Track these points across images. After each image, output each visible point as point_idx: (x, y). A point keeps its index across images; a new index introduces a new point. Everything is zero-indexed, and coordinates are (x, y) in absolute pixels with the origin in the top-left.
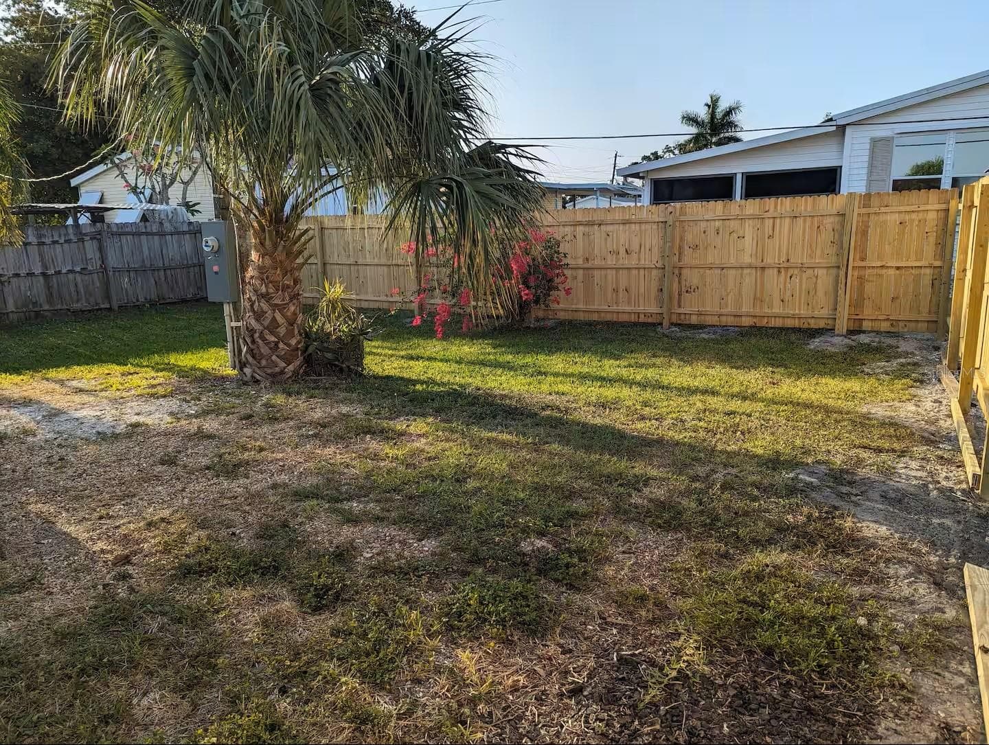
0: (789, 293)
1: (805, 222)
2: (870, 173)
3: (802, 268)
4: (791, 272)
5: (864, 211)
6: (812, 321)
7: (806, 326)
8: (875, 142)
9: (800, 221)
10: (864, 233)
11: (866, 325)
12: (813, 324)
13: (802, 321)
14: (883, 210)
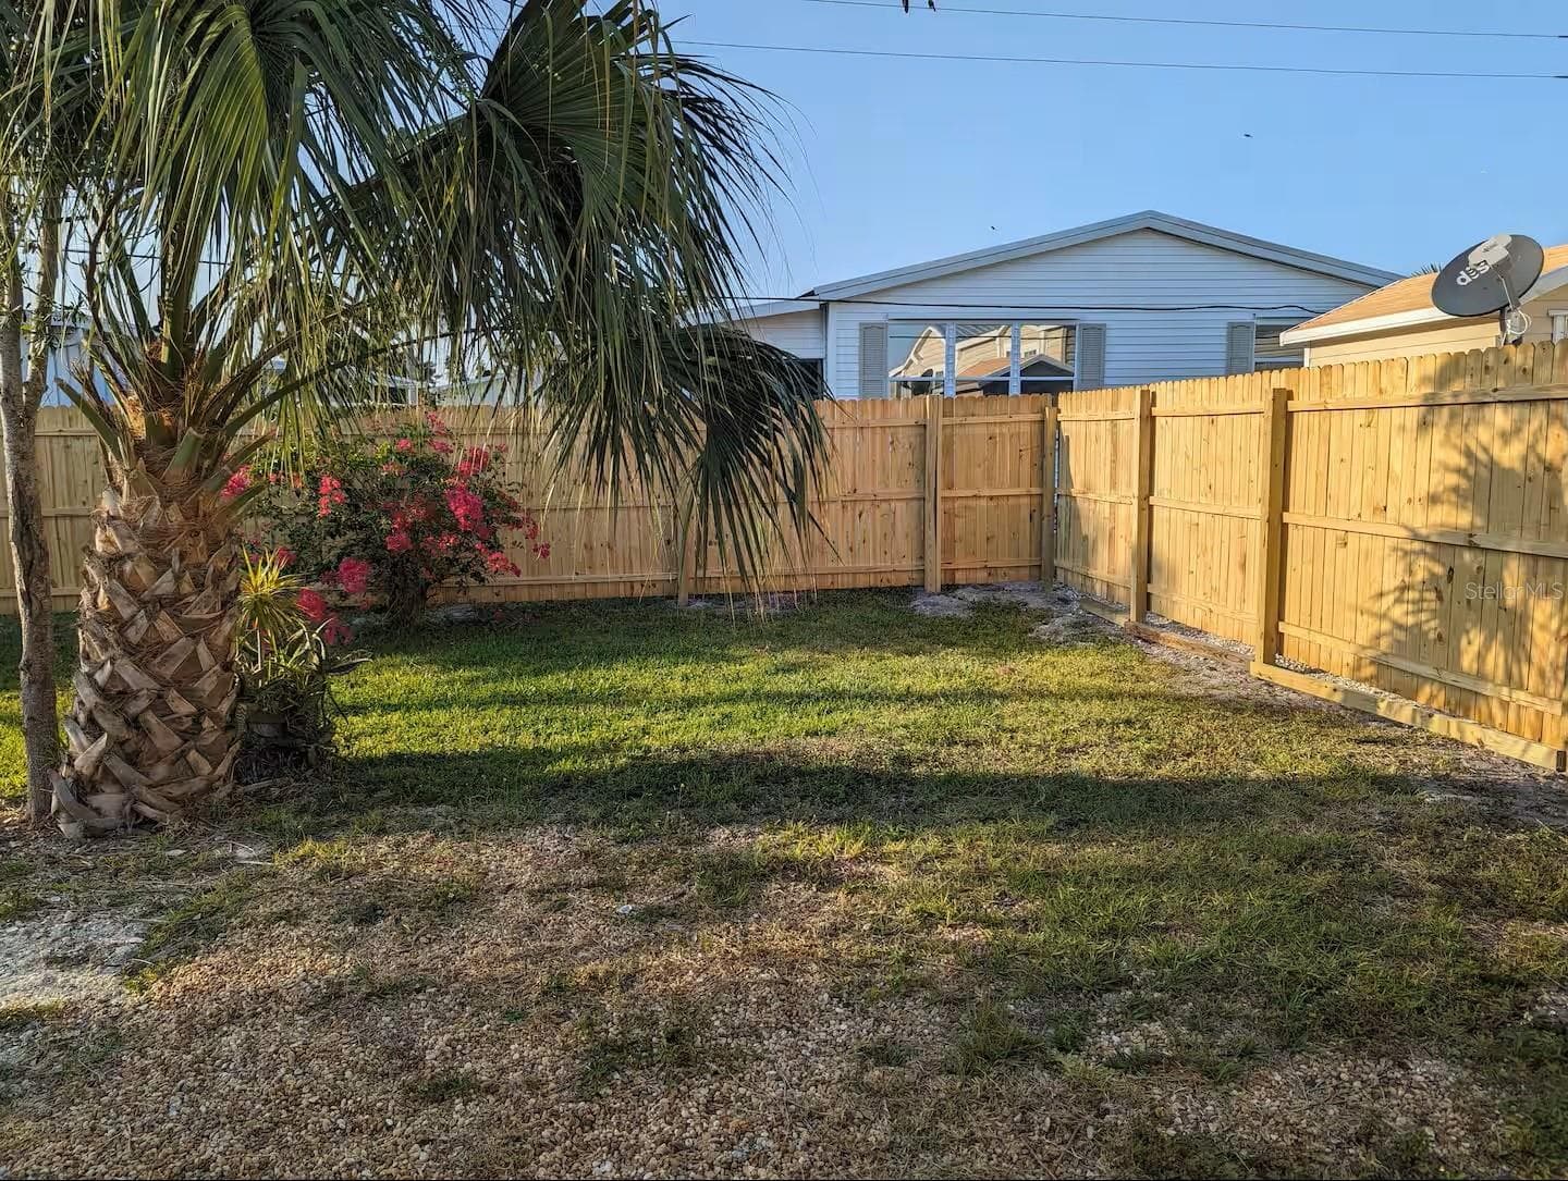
0: (859, 538)
1: (874, 434)
2: (863, 372)
3: (875, 501)
4: (859, 507)
5: (947, 421)
6: (892, 577)
7: (885, 584)
8: (866, 329)
9: (868, 434)
10: (948, 451)
11: (960, 578)
12: (895, 581)
13: (879, 577)
14: (970, 420)
